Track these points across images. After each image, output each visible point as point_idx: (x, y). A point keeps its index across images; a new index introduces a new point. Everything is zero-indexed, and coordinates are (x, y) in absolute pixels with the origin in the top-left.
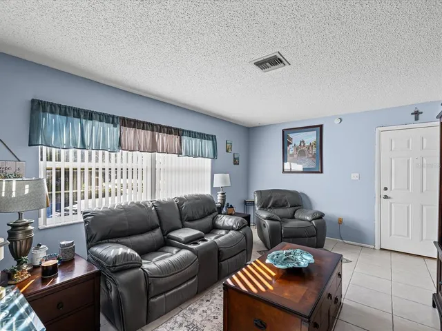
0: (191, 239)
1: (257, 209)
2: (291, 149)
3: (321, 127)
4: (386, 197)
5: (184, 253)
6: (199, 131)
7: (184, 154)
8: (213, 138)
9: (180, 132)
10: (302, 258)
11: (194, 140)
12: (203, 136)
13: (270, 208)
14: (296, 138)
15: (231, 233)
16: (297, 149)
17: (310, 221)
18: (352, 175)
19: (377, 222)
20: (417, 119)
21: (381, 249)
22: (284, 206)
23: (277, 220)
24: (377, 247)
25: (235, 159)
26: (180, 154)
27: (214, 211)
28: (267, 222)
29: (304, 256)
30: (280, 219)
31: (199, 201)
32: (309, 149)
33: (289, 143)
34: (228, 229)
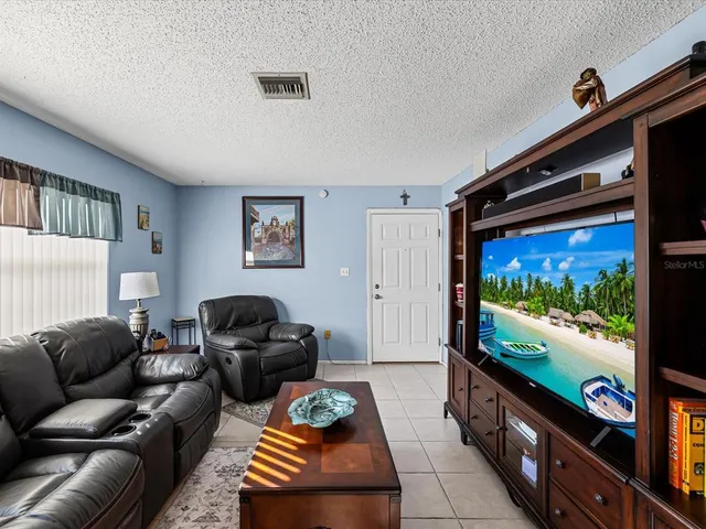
0: (110, 422)
1: (208, 333)
2: (257, 231)
3: (301, 199)
4: (378, 297)
5: (97, 460)
6: (83, 181)
7: (46, 227)
8: (114, 199)
9: (37, 177)
10: (334, 402)
11: (70, 199)
12: (92, 192)
13: (230, 329)
14: (265, 213)
15: (181, 387)
16: (266, 230)
17: (297, 341)
18: (342, 269)
20: (405, 203)
21: (374, 363)
22: (251, 323)
23: (253, 348)
24: (370, 362)
25: (154, 243)
26: (35, 227)
27: (132, 350)
28: (236, 354)
29: (336, 397)
30: (254, 344)
31: (97, 333)
32: (284, 230)
33: (254, 221)
34: (173, 381)
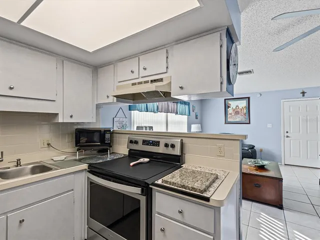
2: (230, 110)
3: (249, 98)
4: (287, 137)
7: (179, 113)
8: (188, 104)
9: (177, 101)
11: (182, 105)
12: (185, 103)
14: (233, 104)
16: (234, 110)
17: (248, 150)
18: (268, 125)
19: (282, 150)
20: (303, 96)
21: (285, 165)
24: (283, 163)
25: (196, 116)
26: (177, 113)
32: (241, 110)
33: (229, 107)
